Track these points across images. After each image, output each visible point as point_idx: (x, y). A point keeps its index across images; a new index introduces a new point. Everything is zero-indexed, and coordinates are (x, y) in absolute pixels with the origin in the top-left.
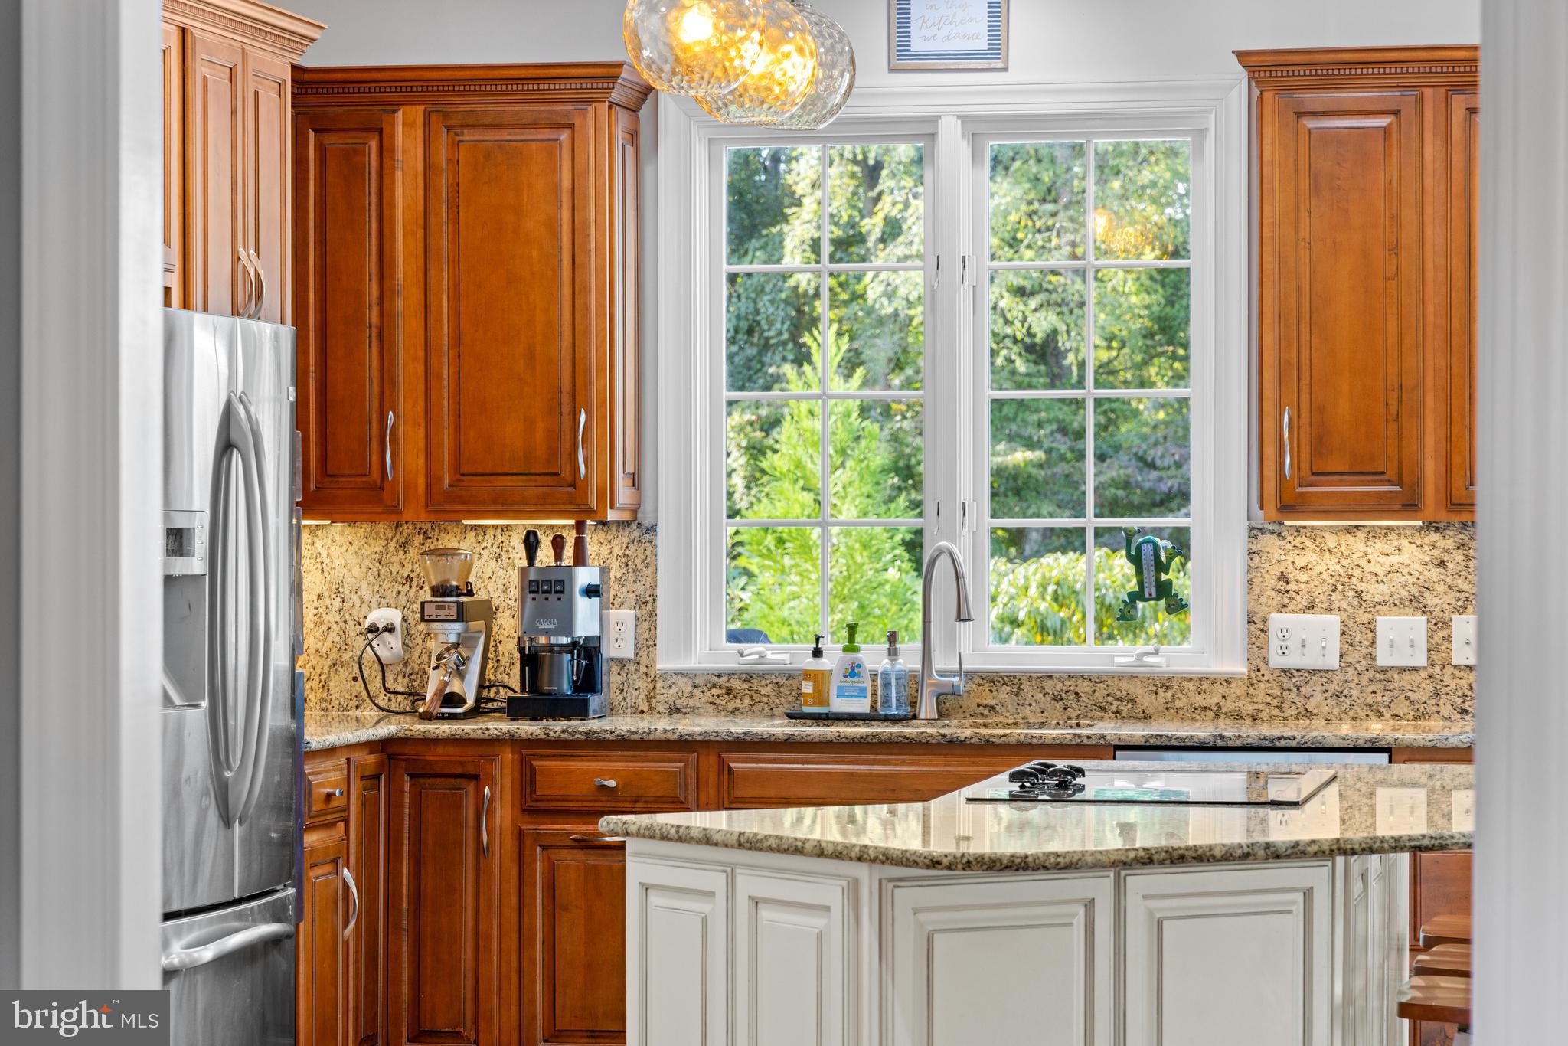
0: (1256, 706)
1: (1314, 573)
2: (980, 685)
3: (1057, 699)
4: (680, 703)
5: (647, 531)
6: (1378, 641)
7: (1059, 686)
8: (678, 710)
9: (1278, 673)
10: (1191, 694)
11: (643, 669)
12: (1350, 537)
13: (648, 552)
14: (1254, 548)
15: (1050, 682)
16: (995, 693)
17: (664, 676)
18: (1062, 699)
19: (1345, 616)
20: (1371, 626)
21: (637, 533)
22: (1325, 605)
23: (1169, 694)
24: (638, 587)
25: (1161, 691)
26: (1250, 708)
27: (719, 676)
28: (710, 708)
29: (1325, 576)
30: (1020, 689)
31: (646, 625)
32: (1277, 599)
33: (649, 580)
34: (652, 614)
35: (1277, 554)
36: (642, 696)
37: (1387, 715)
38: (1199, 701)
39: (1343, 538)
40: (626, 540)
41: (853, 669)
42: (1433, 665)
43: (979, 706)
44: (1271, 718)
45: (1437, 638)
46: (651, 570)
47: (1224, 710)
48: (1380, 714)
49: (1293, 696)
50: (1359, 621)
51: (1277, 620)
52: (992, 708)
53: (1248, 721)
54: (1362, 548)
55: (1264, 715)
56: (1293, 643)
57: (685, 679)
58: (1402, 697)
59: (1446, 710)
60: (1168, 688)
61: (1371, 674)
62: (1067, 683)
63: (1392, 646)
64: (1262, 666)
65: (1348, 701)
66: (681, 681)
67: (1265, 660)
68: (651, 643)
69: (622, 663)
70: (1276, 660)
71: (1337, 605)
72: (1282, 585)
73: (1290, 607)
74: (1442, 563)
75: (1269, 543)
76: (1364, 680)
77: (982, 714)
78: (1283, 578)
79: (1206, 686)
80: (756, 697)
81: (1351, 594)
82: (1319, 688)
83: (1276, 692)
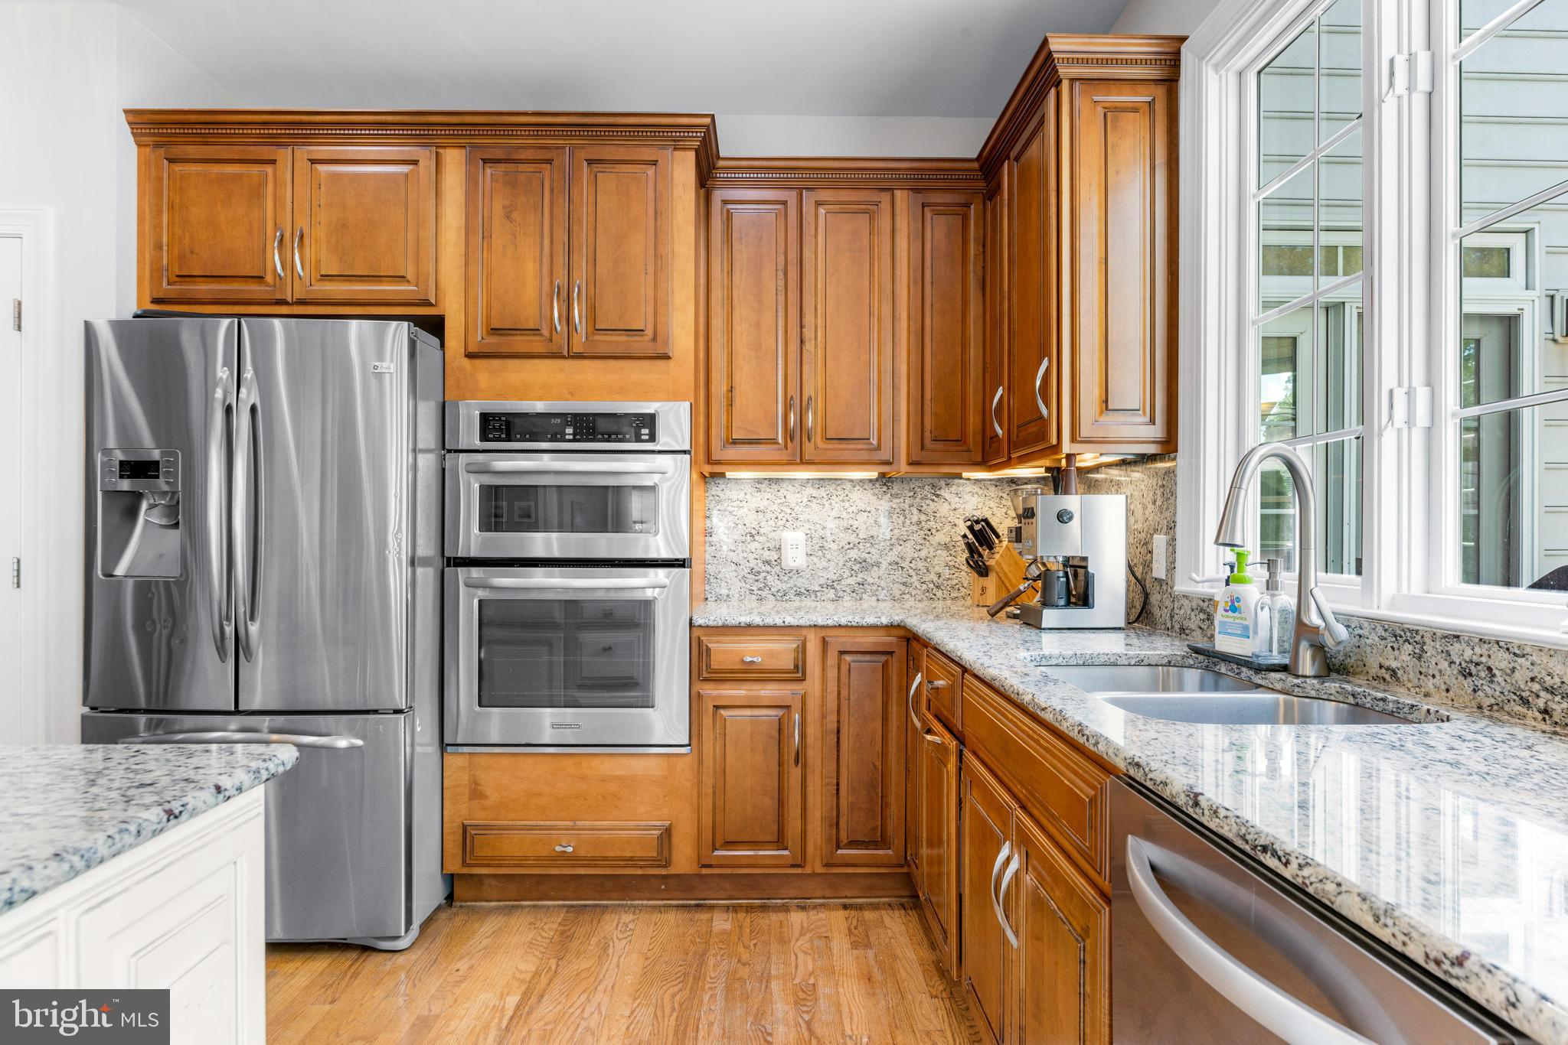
2: (1383, 638)
3: (1466, 674)
7: (1468, 653)
11: (1169, 590)
13: (1173, 482)
15: (1457, 645)
16: (1397, 652)
17: (1178, 597)
18: (1470, 674)
24: (1168, 514)
27: (1204, 601)
30: (1423, 650)
31: (1171, 549)
33: (1173, 507)
34: (1174, 539)
36: (1168, 615)
40: (1164, 471)
43: (1381, 667)
46: (1174, 498)
52: (1393, 673)
57: (1188, 602)
66: (1185, 602)
68: (1173, 566)
69: (1161, 583)
77: (1384, 679)
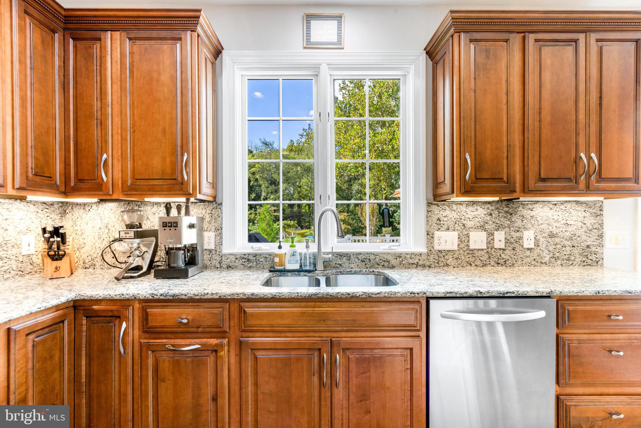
0: (430, 263)
1: (449, 218)
2: (337, 257)
3: (363, 261)
4: (231, 265)
5: (219, 204)
6: (470, 240)
7: (363, 257)
8: (230, 267)
9: (437, 251)
10: (408, 259)
11: (218, 253)
12: (461, 206)
13: (219, 212)
14: (429, 210)
15: (360, 256)
16: (341, 260)
17: (225, 255)
19: (459, 232)
20: (468, 236)
21: (215, 206)
22: (453, 229)
23: (401, 259)
24: (216, 224)
25: (398, 258)
26: (428, 263)
27: (245, 255)
28: (242, 266)
29: (453, 219)
30: (350, 258)
31: (219, 237)
32: (437, 227)
33: (220, 222)
34: (221, 234)
35: (436, 212)
36: (217, 262)
37: (473, 265)
38: (411, 261)
39: (458, 206)
40: (211, 208)
41: (294, 253)
42: (488, 248)
44: (435, 267)
45: (489, 239)
46: (220, 218)
47: (419, 264)
48: (471, 265)
49: (442, 259)
50: (464, 234)
51: (437, 234)
52: (341, 265)
53: (427, 268)
54: (465, 209)
55: (433, 266)
56: (442, 241)
57: (233, 256)
58: (478, 259)
59: (492, 263)
60: (400, 257)
61: (468, 251)
62: (366, 256)
63: (475, 242)
64: (432, 249)
65: (460, 260)
66: (231, 257)
67: (433, 247)
68: (221, 244)
69: (210, 251)
70: (437, 247)
71: (456, 228)
72: (438, 222)
73: (441, 230)
74: (491, 214)
75: (434, 208)
76: (466, 254)
78: (439, 219)
79: (413, 256)
80: (258, 262)
81: (461, 225)
82: (451, 256)
83: (437, 258)
